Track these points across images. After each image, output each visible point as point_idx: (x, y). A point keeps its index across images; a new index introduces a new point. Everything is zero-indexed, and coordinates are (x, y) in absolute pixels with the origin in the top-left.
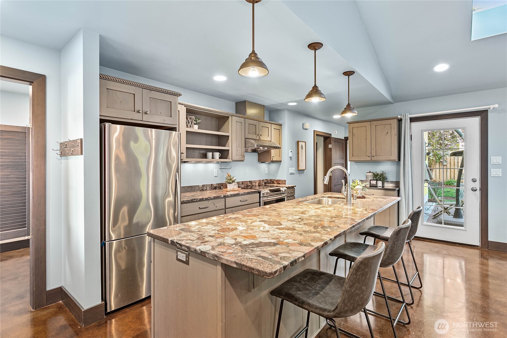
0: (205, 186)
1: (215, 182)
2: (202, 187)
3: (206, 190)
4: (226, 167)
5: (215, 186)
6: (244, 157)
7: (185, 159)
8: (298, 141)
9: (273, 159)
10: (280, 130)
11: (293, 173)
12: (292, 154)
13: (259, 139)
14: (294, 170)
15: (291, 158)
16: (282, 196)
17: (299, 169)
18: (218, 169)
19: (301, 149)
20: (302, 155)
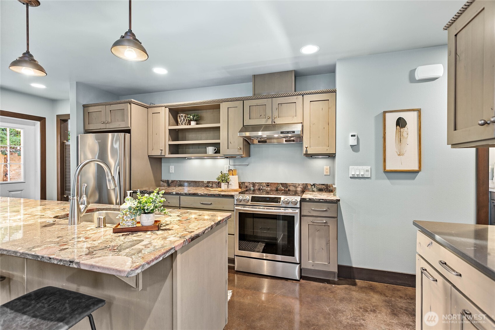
0: (211, 183)
2: (207, 183)
3: (212, 187)
4: (243, 163)
6: (240, 150)
7: (168, 155)
8: (385, 112)
9: (307, 151)
10: (328, 100)
11: (363, 176)
12: (356, 140)
13: (273, 123)
14: (367, 171)
15: (355, 148)
16: (283, 211)
17: (388, 168)
18: (230, 166)
19: (398, 127)
20: (400, 139)
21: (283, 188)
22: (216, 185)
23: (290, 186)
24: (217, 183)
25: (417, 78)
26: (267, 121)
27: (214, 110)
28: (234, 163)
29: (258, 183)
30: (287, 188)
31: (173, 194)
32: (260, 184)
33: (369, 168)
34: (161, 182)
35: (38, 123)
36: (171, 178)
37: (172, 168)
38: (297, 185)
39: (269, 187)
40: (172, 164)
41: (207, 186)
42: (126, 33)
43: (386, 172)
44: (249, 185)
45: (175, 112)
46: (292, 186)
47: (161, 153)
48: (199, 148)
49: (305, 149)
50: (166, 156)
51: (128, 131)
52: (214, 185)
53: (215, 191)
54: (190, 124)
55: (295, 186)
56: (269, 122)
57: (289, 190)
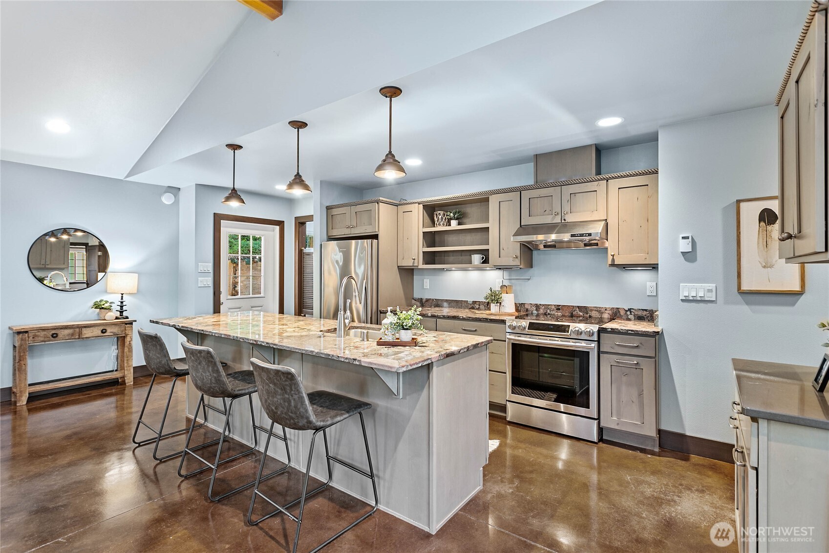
0: (478, 303)
2: (472, 303)
3: (478, 309)
4: (522, 276)
6: (517, 259)
7: (421, 266)
8: (739, 202)
9: (613, 260)
10: (648, 185)
11: (703, 299)
12: (690, 244)
13: (563, 221)
14: (710, 291)
15: (689, 256)
16: (573, 344)
17: (745, 287)
18: (504, 280)
19: (762, 224)
20: (766, 242)
21: (581, 314)
22: (485, 306)
23: (591, 310)
24: (486, 303)
26: (553, 219)
27: (482, 203)
28: (510, 276)
29: (543, 305)
30: (587, 313)
31: (428, 317)
32: (547, 306)
33: (712, 286)
34: (413, 301)
35: (277, 228)
36: (426, 296)
37: (427, 282)
38: (603, 310)
39: (560, 311)
40: (426, 277)
41: (473, 308)
42: (387, 155)
43: (742, 293)
44: (531, 307)
45: (431, 209)
46: (596, 310)
47: (414, 263)
48: (461, 256)
49: (610, 258)
50: (419, 267)
51: (375, 237)
52: (482, 307)
53: (482, 314)
54: (450, 225)
55: (599, 310)
56: (558, 220)
57: (590, 317)
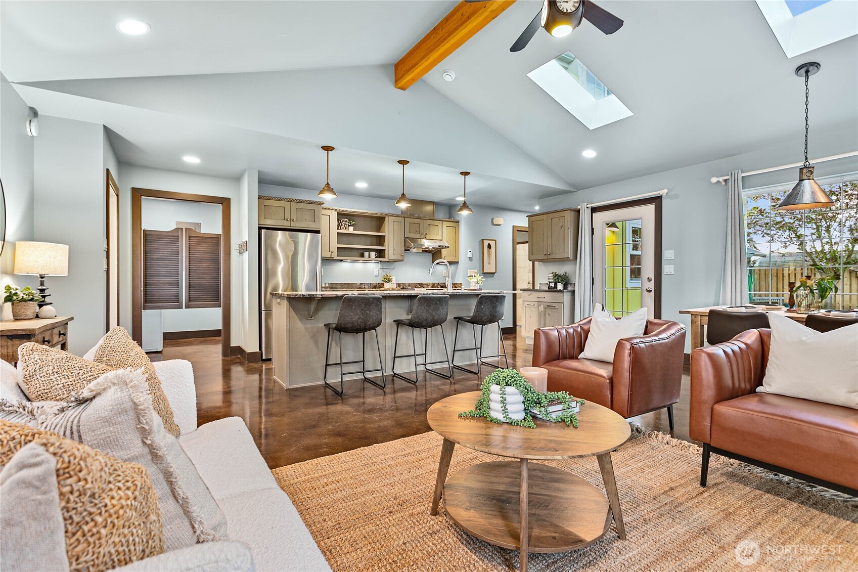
0: (363, 284)
1: (375, 281)
2: (360, 285)
3: (364, 288)
5: (375, 285)
7: (336, 258)
8: (483, 240)
10: (456, 227)
12: (471, 254)
15: (471, 259)
17: (485, 271)
18: (379, 269)
19: (488, 248)
20: (489, 255)
25: (495, 223)
26: (421, 235)
28: (383, 266)
32: (404, 284)
33: (477, 271)
35: (116, 198)
41: (360, 288)
43: (484, 273)
47: (331, 255)
48: (351, 252)
50: (334, 259)
54: (348, 229)
56: (422, 237)
